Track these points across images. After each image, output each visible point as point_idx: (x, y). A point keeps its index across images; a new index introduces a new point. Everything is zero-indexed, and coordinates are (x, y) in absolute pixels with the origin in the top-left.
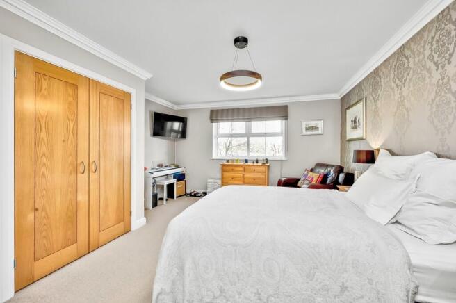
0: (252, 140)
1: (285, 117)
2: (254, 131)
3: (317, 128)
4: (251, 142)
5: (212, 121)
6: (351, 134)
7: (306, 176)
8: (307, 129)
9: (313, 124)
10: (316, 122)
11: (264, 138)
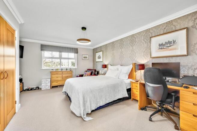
0: (62, 60)
1: (77, 53)
2: (63, 57)
3: (87, 58)
4: (62, 61)
5: (42, 50)
6: (97, 60)
7: (86, 73)
8: (84, 58)
9: (86, 56)
10: (86, 55)
11: (68, 60)
